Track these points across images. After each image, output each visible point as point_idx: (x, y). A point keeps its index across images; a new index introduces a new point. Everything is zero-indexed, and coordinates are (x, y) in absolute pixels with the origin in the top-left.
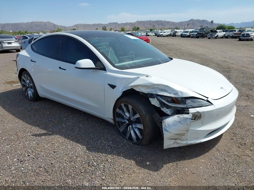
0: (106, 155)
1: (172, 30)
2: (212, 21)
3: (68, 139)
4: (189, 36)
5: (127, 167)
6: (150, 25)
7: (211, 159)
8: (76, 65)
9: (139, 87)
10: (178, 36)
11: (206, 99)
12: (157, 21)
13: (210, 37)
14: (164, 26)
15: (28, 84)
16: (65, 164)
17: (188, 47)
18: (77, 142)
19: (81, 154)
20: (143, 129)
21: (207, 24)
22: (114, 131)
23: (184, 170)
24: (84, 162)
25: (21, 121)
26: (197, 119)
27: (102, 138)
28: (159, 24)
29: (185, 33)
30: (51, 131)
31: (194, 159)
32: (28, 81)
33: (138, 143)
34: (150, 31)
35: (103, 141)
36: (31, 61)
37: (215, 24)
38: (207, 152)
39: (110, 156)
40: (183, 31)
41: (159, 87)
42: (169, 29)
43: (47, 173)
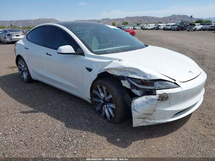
0: (81, 131)
1: (156, 24)
2: (192, 16)
3: (50, 116)
4: (170, 30)
5: (98, 143)
6: (137, 20)
7: (178, 138)
8: (58, 51)
9: (112, 70)
10: (161, 29)
11: (173, 81)
12: (143, 17)
13: (189, 30)
14: (149, 21)
15: (23, 69)
16: (44, 139)
17: (169, 38)
18: (58, 119)
19: (59, 129)
20: (115, 108)
21: (187, 18)
22: (92, 110)
23: (150, 147)
24: (60, 137)
25: (14, 100)
26: (165, 100)
27: (80, 116)
28: (145, 20)
29: (167, 26)
30: (37, 109)
31: (162, 137)
32: (23, 66)
33: (111, 121)
34: (137, 25)
35: (81, 119)
36: (25, 48)
37: (194, 19)
38: (175, 131)
39: (84, 132)
40: (165, 25)
41: (130, 70)
42: (154, 23)
43: (26, 147)
